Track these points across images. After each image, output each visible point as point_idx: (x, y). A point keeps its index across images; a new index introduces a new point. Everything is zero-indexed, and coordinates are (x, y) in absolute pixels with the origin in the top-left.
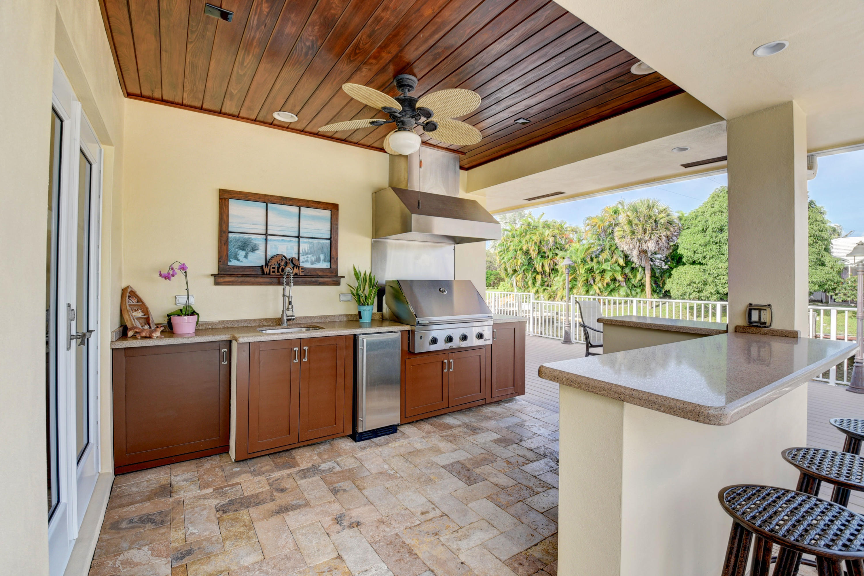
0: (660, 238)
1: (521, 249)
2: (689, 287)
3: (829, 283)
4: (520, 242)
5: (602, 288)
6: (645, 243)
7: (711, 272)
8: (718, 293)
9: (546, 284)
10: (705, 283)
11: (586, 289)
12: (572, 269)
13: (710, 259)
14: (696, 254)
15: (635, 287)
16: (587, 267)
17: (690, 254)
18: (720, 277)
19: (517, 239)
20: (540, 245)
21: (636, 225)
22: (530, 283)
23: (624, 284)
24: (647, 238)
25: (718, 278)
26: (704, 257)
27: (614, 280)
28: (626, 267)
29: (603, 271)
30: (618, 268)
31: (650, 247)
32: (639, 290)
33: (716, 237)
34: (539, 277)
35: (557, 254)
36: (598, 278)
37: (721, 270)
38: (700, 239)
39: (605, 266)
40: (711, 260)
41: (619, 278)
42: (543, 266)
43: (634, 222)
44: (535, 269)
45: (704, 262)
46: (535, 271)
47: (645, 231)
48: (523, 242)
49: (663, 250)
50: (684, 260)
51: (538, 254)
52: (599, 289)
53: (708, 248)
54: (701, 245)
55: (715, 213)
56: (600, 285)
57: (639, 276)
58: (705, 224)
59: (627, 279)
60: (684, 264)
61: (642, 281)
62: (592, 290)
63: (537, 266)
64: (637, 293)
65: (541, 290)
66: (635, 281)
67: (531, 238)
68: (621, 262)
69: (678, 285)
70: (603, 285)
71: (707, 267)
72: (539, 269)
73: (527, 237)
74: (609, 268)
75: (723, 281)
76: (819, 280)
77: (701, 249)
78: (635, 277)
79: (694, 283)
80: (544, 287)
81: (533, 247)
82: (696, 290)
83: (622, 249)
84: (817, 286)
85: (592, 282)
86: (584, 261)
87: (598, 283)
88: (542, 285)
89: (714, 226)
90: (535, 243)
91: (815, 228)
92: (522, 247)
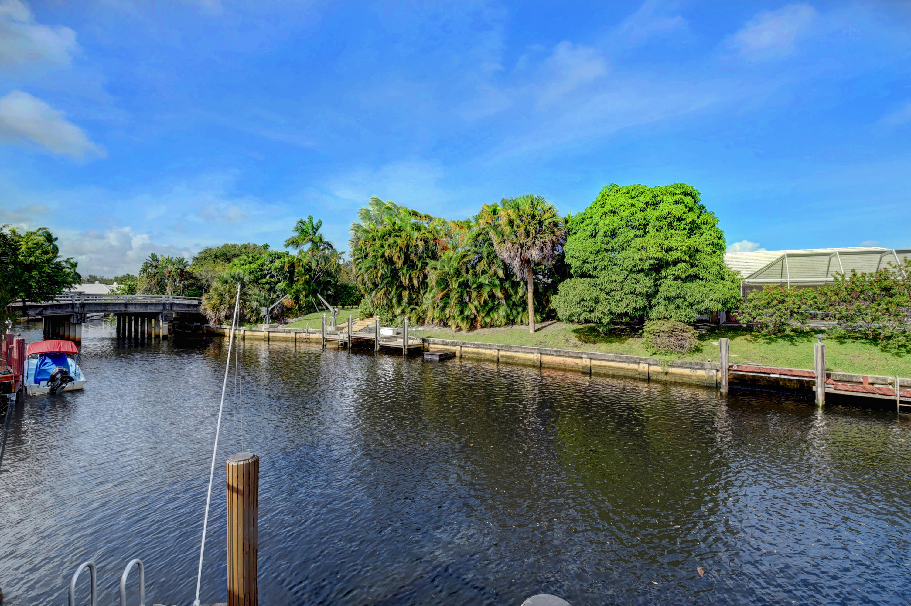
0: (544, 243)
1: (383, 256)
2: (578, 305)
3: (733, 300)
4: (382, 246)
5: (479, 306)
6: (528, 249)
7: (603, 287)
8: (611, 313)
9: (414, 302)
10: (597, 301)
11: (460, 308)
12: (444, 283)
13: (601, 270)
14: (586, 265)
15: (516, 305)
16: (461, 280)
17: (579, 264)
18: (613, 292)
19: (378, 242)
20: (406, 251)
21: (518, 226)
22: (394, 301)
23: (504, 302)
24: (530, 244)
25: (611, 294)
26: (595, 268)
27: (492, 296)
28: (506, 280)
29: (480, 286)
30: (497, 282)
31: (533, 255)
32: (520, 309)
33: (608, 242)
34: (406, 294)
35: (427, 264)
36: (474, 294)
37: (615, 284)
38: (591, 245)
39: (483, 279)
40: (603, 272)
41: (499, 294)
42: (411, 279)
43: (516, 223)
44: (401, 282)
45: (594, 273)
46: (401, 286)
47: (528, 233)
48: (386, 246)
49: (548, 259)
50: (572, 271)
51: (404, 263)
52: (476, 308)
53: (600, 256)
54: (591, 253)
55: (606, 214)
56: (476, 303)
57: (521, 292)
58: (594, 227)
59: (508, 297)
60: (571, 277)
61: (524, 299)
62: (468, 309)
63: (403, 279)
64: (518, 313)
65: (408, 310)
66: (516, 299)
67: (395, 242)
68: (501, 273)
69: (566, 304)
70: (480, 304)
71: (599, 281)
72: (406, 282)
73: (391, 240)
74: (487, 282)
75: (617, 298)
76: (722, 297)
77: (591, 258)
78: (516, 293)
79: (585, 300)
80: (412, 306)
81: (398, 254)
82: (586, 309)
83: (501, 258)
84: (720, 305)
85: (467, 299)
86: (458, 273)
87: (474, 300)
88: (410, 303)
89: (606, 229)
90: (401, 249)
91: (713, 234)
92: (384, 253)
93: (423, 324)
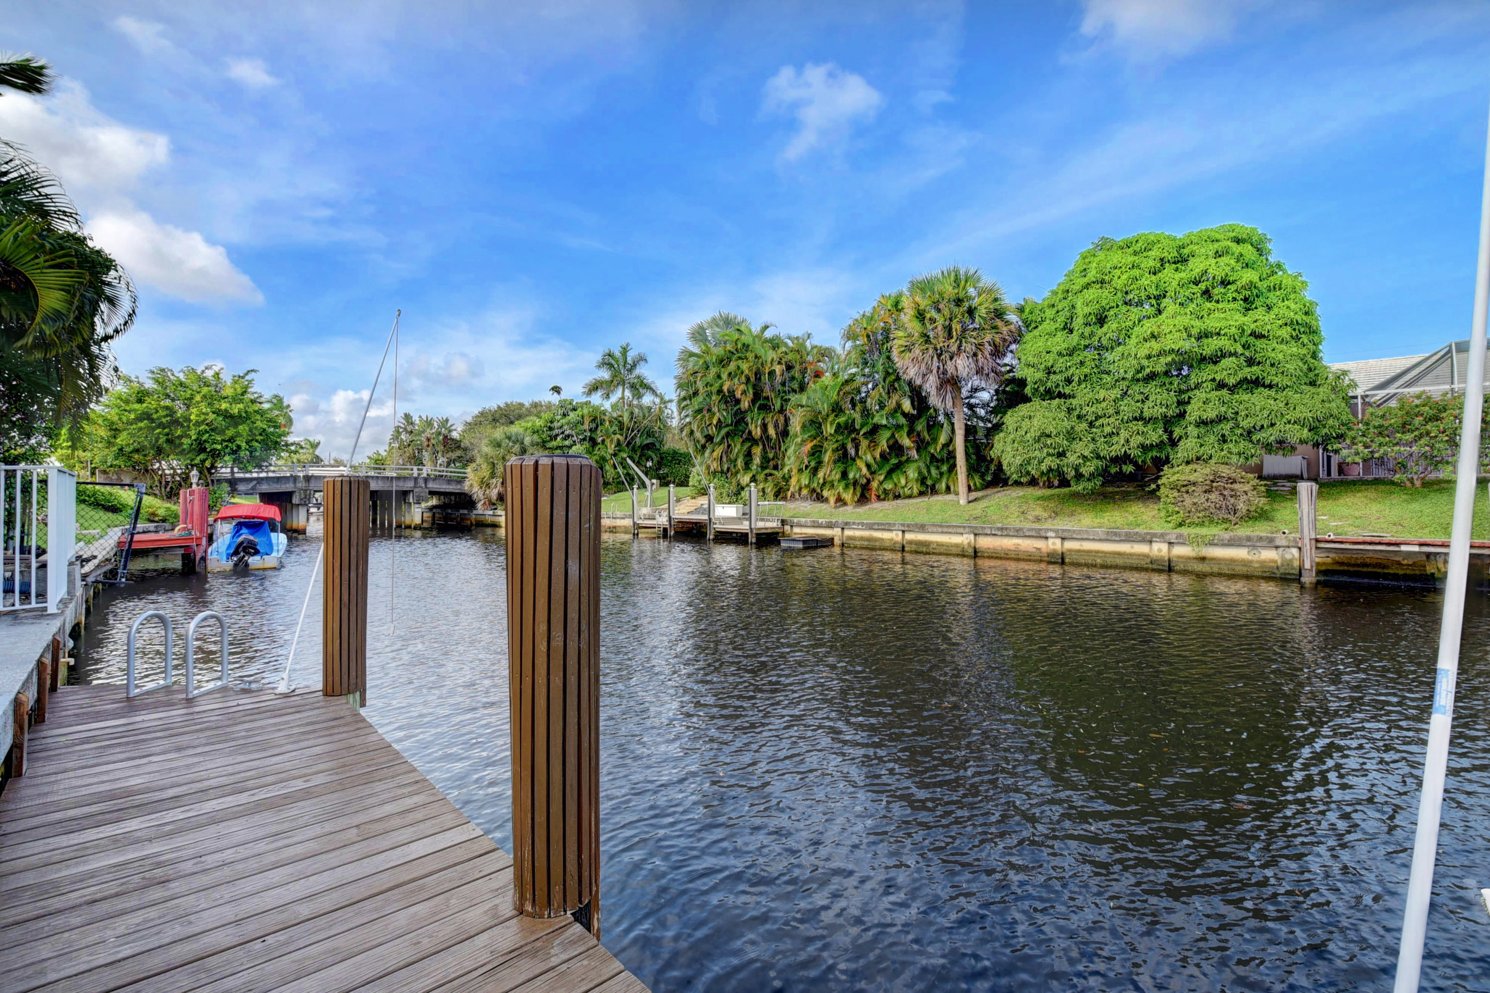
0: (979, 347)
1: (720, 391)
2: (1037, 446)
3: (1331, 422)
4: (719, 377)
5: (872, 462)
6: (951, 358)
7: (1084, 412)
8: (1098, 457)
9: (771, 463)
10: (1071, 436)
11: (841, 469)
12: (814, 424)
13: (1079, 384)
14: (1052, 376)
15: (937, 461)
16: (842, 420)
17: (1040, 375)
18: (1100, 421)
19: (713, 371)
20: (756, 381)
21: (933, 321)
22: (740, 463)
23: (914, 454)
24: (954, 348)
25: (1097, 424)
26: (1069, 381)
27: (896, 448)
28: (919, 416)
29: (875, 429)
30: (902, 421)
31: (960, 368)
32: (945, 468)
33: (1092, 334)
34: (757, 451)
35: (788, 400)
36: (864, 443)
37: (1104, 405)
38: (1061, 342)
39: (880, 419)
40: (1083, 386)
41: (906, 442)
42: (764, 427)
43: (928, 316)
44: (750, 433)
45: (1067, 390)
46: (751, 439)
47: (949, 330)
48: (724, 376)
49: (988, 375)
50: (1028, 390)
51: (754, 402)
52: (868, 466)
53: (1077, 359)
54: (1060, 354)
55: (1087, 286)
56: (869, 458)
57: (943, 439)
58: (1068, 314)
59: (921, 445)
60: (1026, 400)
61: (951, 448)
62: (854, 468)
63: (752, 427)
64: (941, 474)
65: (761, 477)
66: (936, 449)
67: (739, 368)
68: (907, 405)
69: (1016, 445)
70: (875, 459)
71: (1074, 402)
72: (757, 432)
73: (732, 366)
74: (884, 422)
75: (1107, 430)
76: (1310, 415)
77: (1061, 363)
78: (935, 440)
79: (1049, 436)
80: (767, 471)
81: (743, 387)
82: (1051, 451)
83: (907, 378)
84: (1306, 430)
85: (852, 452)
86: (837, 409)
87: (865, 454)
88: (763, 467)
89: (1087, 310)
90: (748, 379)
91: (1293, 306)
92: (721, 386)
93: (784, 498)
